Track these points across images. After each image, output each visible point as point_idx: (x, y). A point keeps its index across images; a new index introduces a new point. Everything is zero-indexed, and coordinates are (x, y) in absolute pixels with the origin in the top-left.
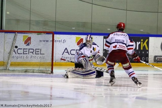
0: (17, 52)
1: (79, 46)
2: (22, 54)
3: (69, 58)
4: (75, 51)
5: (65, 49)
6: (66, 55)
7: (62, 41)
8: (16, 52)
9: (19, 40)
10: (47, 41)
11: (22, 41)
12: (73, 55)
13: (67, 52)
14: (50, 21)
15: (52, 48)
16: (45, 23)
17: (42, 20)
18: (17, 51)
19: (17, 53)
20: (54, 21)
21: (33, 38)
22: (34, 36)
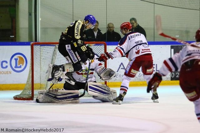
5: (120, 64)
6: (122, 72)
13: (123, 68)
20: (105, 28)
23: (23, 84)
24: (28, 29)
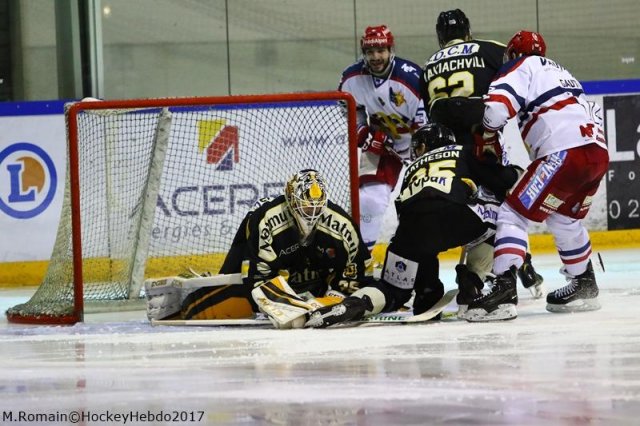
0: (176, 208)
2: (196, 213)
8: (170, 207)
9: (180, 147)
10: (322, 141)
11: (196, 149)
18: (174, 202)
19: (174, 213)
20: (349, 39)
21: (247, 136)
22: (253, 126)
24: (53, 54)
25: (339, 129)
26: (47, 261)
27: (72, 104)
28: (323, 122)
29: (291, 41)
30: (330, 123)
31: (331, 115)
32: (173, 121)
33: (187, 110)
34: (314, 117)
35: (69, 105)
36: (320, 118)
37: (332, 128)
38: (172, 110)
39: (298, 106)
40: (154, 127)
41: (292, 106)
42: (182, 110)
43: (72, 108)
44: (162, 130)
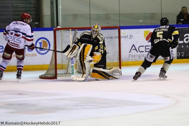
1: (148, 41)
3: (138, 56)
4: (143, 47)
5: (132, 46)
6: (134, 52)
7: (129, 37)
10: (111, 38)
12: (142, 52)
13: (135, 49)
14: (112, 14)
15: (118, 45)
16: (107, 17)
17: (103, 13)
20: (118, 14)
23: (47, 65)
24: (50, 17)
25: (116, 35)
26: (48, 65)
27: (55, 28)
28: (113, 33)
29: (104, 14)
30: (114, 34)
31: (115, 32)
32: (78, 33)
33: (81, 30)
34: (110, 32)
35: (54, 29)
36: (112, 32)
37: (115, 35)
38: (78, 30)
39: (107, 29)
40: (74, 34)
41: (105, 29)
42: (80, 30)
43: (55, 29)
44: (75, 35)
